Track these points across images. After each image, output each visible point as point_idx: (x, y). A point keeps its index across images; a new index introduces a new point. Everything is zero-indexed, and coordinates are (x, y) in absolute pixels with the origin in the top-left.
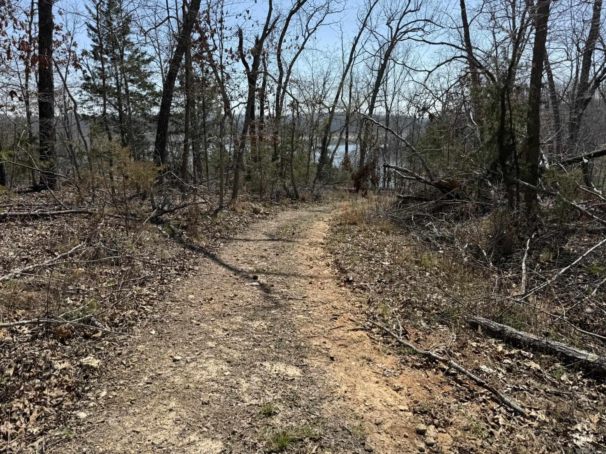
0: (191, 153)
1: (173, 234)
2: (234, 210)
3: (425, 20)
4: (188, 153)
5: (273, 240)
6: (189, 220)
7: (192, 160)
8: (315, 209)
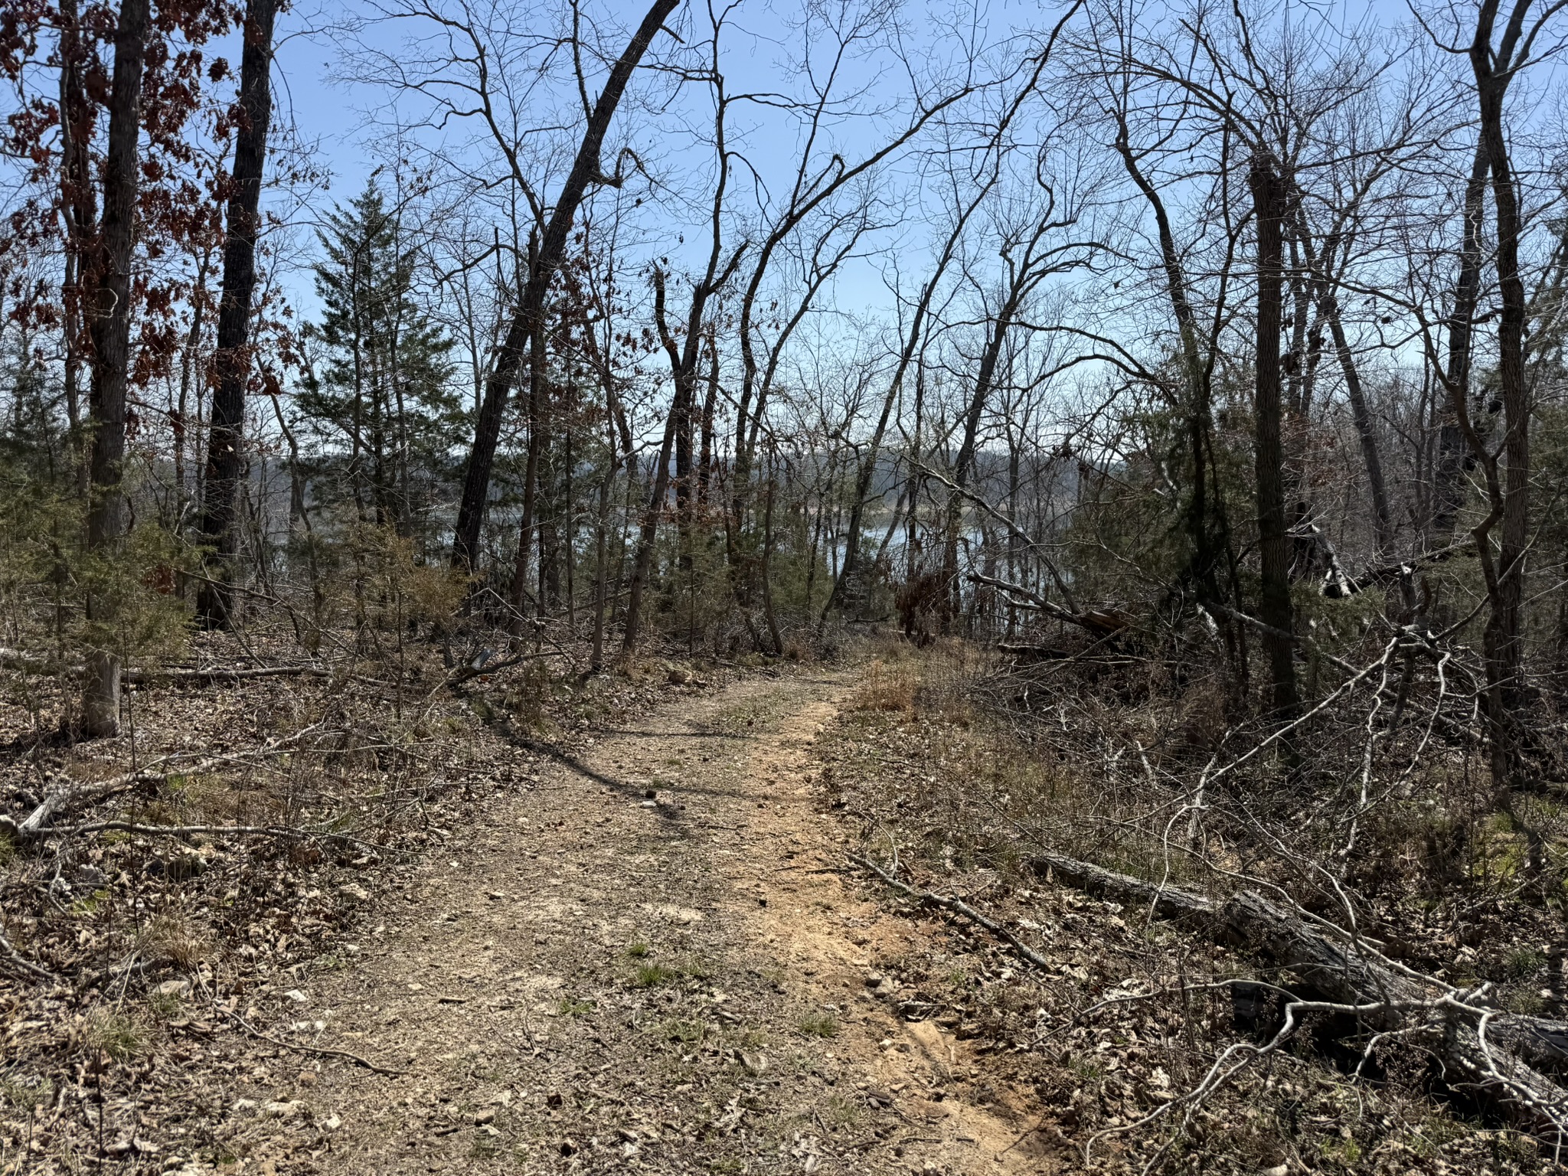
0: (534, 547)
1: (489, 719)
2: (625, 673)
3: (1091, 244)
4: (528, 549)
5: (703, 735)
6: (523, 692)
7: (536, 565)
8: (819, 678)
